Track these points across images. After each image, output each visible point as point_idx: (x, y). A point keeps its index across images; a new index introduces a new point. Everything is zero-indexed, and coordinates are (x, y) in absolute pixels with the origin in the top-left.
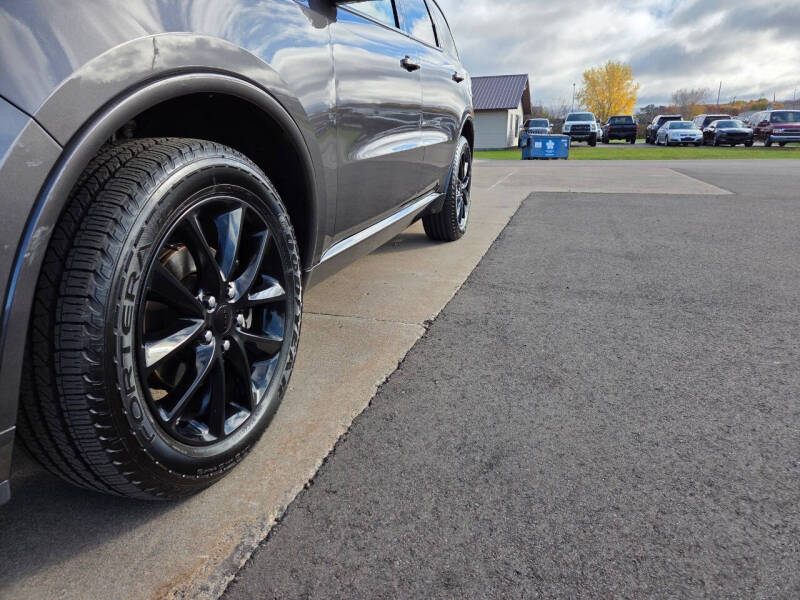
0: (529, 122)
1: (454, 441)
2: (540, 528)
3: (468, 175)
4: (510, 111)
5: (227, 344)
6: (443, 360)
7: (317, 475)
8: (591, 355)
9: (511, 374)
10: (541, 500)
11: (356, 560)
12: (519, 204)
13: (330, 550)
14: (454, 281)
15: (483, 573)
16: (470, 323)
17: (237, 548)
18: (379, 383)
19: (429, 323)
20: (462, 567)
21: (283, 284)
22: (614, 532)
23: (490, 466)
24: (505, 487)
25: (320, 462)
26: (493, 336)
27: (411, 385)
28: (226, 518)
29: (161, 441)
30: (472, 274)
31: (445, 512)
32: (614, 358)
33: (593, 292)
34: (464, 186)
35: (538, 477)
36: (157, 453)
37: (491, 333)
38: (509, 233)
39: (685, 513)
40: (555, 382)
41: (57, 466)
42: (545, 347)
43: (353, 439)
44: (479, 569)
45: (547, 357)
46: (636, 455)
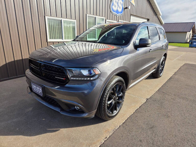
0: (193, 36)
1: (146, 123)
2: (156, 139)
3: (164, 64)
4: (188, 32)
5: (115, 102)
6: (148, 108)
7: (125, 122)
8: (178, 113)
9: (160, 113)
10: (158, 135)
11: (129, 134)
12: (179, 68)
13: (126, 132)
14: (155, 90)
15: (146, 142)
16: (155, 100)
17: (114, 129)
18: (136, 110)
19: (147, 99)
20: (143, 140)
21: (123, 93)
22: (167, 142)
23: (151, 128)
24: (153, 132)
25: (125, 120)
26: (159, 105)
27: (141, 111)
28: (113, 125)
29: (107, 113)
30: (160, 88)
31: (142, 133)
32: (183, 115)
33: (187, 98)
34: (162, 67)
35: (158, 132)
36: (107, 114)
37: (159, 104)
38: (173, 78)
39: (181, 143)
40: (168, 117)
41: (99, 115)
42: (169, 109)
43: (130, 118)
44: (145, 141)
45: (169, 112)
46: (177, 133)
